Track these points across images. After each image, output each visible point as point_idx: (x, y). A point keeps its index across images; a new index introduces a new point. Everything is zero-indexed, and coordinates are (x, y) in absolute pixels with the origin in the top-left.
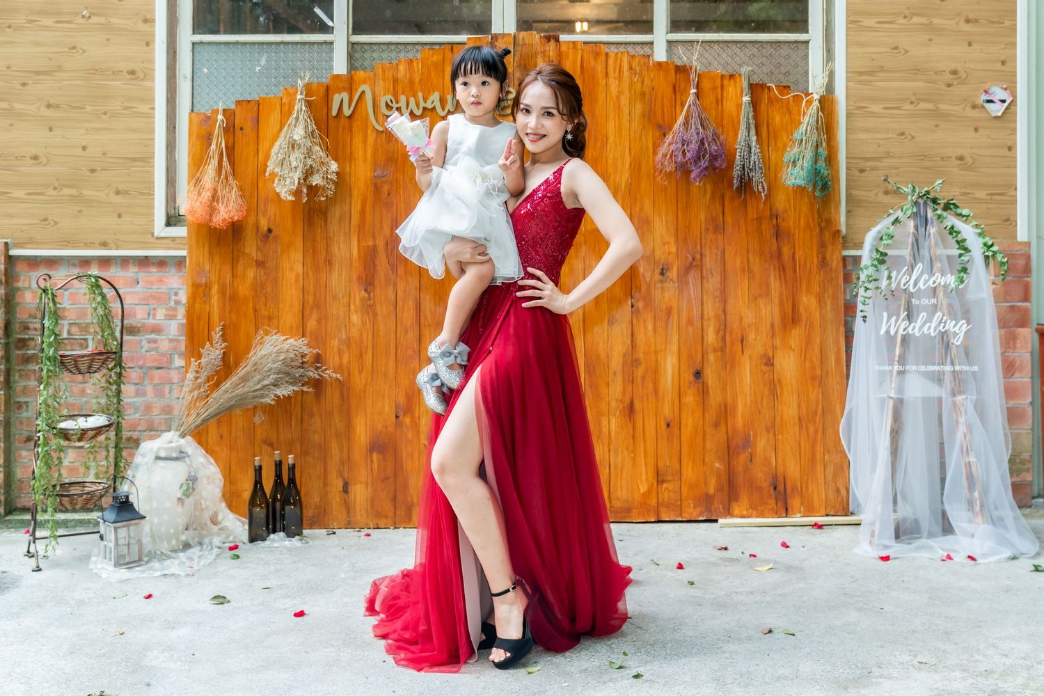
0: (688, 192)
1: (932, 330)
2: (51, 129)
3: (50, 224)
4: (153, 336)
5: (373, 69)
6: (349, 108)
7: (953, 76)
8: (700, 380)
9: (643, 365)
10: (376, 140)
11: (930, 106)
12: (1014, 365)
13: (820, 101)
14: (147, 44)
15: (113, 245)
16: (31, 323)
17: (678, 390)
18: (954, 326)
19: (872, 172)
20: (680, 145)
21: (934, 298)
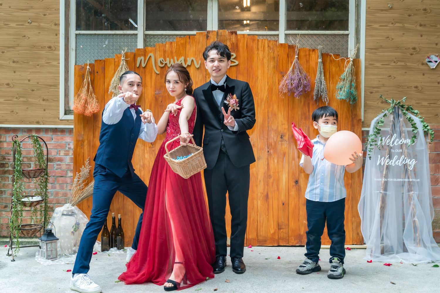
0: (293, 102)
1: (400, 163)
2: (15, 72)
3: (14, 113)
4: (59, 163)
5: (154, 46)
6: (144, 64)
7: (414, 50)
8: (298, 185)
9: (273, 178)
10: (156, 78)
11: (403, 64)
12: (438, 180)
13: (353, 61)
14: (56, 35)
15: (41, 123)
16: (6, 156)
17: (288, 189)
18: (410, 162)
19: (376, 93)
20: (290, 81)
21: (401, 149)
